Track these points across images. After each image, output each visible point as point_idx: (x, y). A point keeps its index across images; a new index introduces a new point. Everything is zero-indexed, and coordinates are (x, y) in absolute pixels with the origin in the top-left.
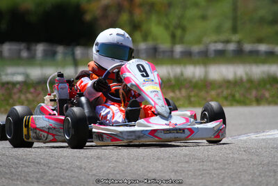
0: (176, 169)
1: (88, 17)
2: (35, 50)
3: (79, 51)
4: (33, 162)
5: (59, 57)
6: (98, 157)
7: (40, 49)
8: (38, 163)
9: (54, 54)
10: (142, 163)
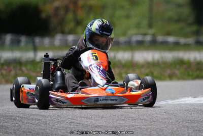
0: (115, 124)
1: (43, 15)
2: (5, 39)
3: (37, 40)
4: (11, 119)
5: (23, 44)
6: (58, 116)
7: (8, 38)
8: (14, 119)
9: (19, 42)
10: (90, 120)
